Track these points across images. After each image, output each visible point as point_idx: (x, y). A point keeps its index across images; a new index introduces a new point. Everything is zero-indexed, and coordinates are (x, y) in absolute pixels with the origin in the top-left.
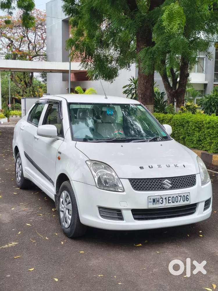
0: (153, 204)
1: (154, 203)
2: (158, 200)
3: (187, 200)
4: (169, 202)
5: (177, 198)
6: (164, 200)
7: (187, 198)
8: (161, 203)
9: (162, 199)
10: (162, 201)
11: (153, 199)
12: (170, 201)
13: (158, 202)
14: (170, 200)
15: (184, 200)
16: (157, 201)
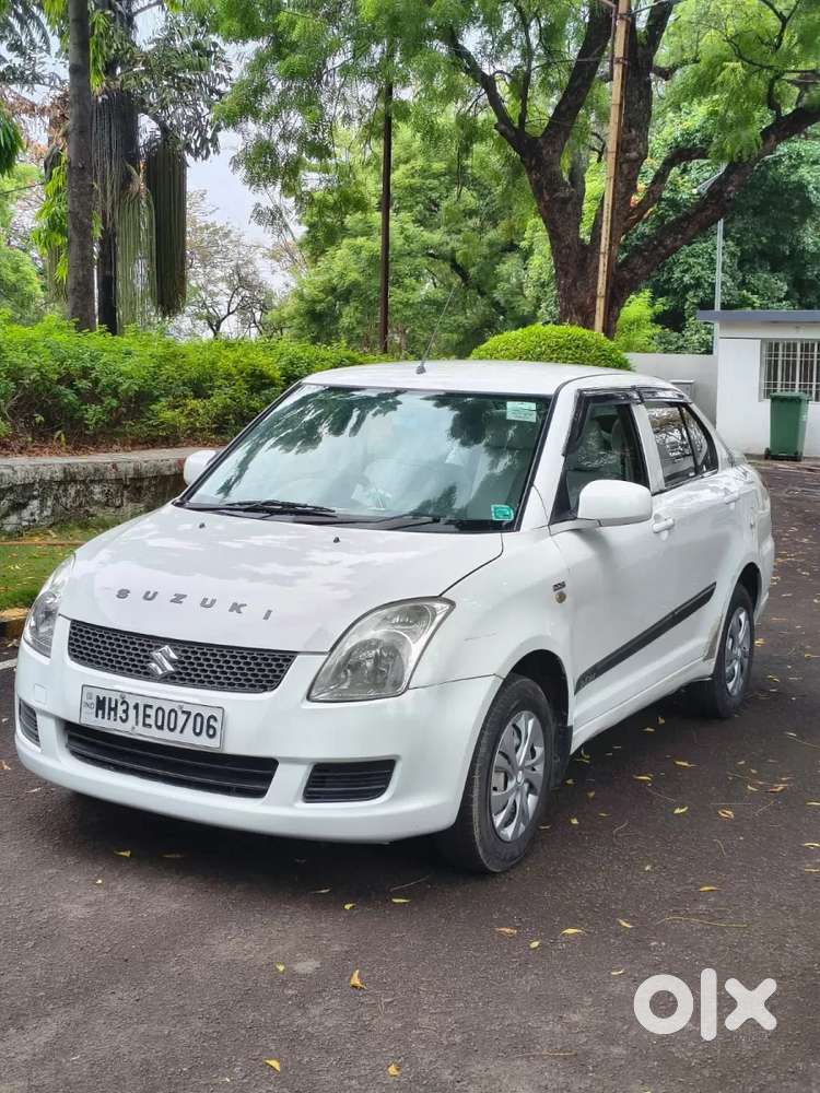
0: (97, 716)
1: (100, 712)
2: (113, 706)
3: (211, 732)
4: (148, 721)
5: (173, 715)
6: (132, 712)
7: (209, 726)
8: (121, 718)
9: (124, 707)
10: (126, 711)
11: (98, 697)
12: (150, 721)
13: (112, 713)
14: (149, 716)
15: (198, 731)
16: (110, 709)
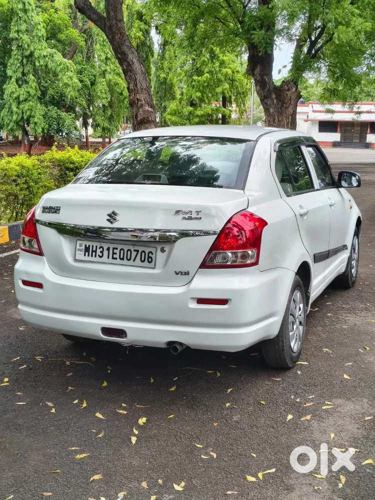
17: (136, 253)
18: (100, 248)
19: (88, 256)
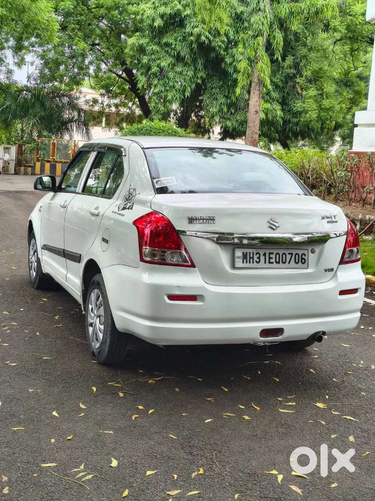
17: (290, 256)
18: (256, 254)
19: (247, 262)
